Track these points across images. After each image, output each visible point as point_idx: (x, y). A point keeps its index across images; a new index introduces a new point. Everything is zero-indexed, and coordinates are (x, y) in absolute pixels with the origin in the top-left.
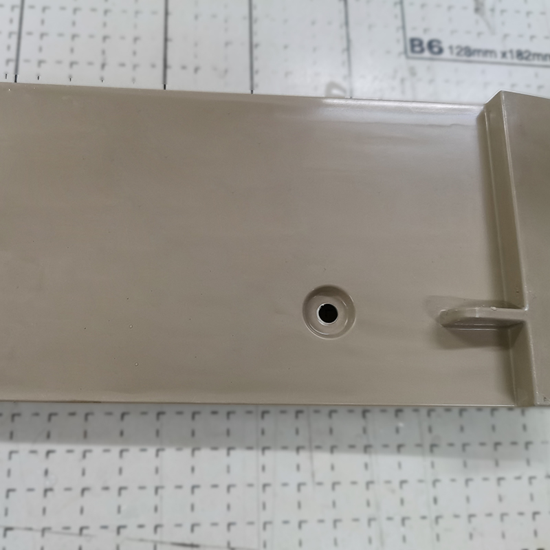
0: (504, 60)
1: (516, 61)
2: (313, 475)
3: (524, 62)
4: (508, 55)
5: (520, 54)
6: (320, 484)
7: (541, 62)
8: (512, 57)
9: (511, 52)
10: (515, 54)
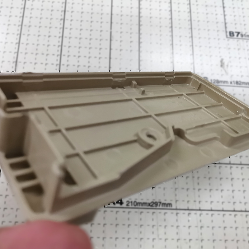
0: (231, 85)
1: (236, 85)
2: (158, 236)
3: (239, 85)
4: (233, 83)
5: (237, 83)
6: (161, 239)
7: (245, 86)
8: (234, 84)
9: (234, 82)
10: (235, 82)
